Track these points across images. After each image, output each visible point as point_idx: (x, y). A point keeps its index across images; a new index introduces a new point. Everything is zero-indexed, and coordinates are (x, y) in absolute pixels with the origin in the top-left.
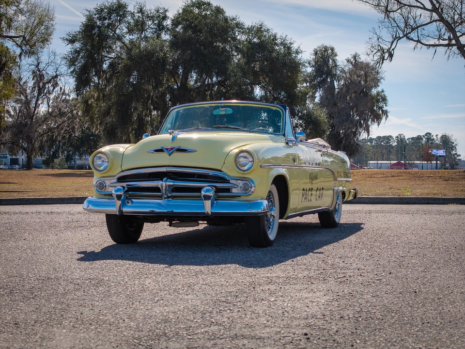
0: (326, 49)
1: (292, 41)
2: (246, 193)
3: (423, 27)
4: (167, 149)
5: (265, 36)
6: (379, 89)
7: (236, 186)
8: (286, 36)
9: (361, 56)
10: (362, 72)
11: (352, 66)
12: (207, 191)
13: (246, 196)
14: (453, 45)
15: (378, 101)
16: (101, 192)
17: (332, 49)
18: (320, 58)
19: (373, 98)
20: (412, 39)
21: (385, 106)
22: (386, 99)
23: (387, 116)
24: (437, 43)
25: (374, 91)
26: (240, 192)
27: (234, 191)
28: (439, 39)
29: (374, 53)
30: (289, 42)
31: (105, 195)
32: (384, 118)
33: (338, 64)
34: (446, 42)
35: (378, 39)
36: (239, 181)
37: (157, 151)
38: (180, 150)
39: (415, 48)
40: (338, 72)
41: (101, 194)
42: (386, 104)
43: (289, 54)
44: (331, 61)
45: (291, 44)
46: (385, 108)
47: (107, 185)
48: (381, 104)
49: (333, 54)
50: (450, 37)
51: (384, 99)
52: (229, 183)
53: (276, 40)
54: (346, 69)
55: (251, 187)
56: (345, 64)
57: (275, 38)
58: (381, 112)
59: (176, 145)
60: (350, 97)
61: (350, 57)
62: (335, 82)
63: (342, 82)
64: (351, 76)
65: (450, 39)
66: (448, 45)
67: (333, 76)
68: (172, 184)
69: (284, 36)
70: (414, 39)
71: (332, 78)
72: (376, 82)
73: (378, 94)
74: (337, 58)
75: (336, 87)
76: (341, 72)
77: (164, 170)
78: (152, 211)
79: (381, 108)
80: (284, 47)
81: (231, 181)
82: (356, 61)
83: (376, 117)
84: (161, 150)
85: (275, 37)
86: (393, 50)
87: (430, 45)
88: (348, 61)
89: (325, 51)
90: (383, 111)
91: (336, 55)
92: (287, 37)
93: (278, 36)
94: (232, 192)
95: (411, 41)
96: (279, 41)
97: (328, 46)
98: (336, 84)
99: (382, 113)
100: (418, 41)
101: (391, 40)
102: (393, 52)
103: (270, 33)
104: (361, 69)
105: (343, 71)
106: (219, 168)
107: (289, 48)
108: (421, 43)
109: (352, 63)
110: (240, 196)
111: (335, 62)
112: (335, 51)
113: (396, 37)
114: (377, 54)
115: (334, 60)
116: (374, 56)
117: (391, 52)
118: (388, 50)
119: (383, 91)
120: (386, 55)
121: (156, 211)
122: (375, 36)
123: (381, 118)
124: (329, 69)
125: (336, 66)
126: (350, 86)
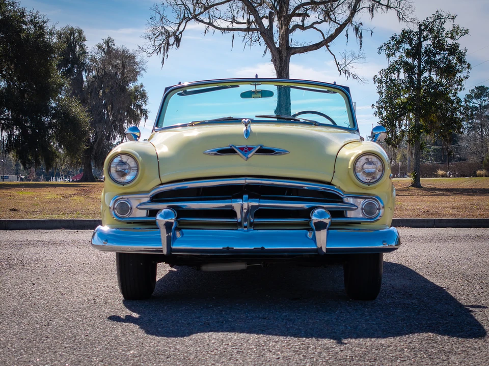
0: (72, 32)
1: (45, 19)
2: (371, 218)
3: (216, 6)
4: (242, 149)
5: (10, 11)
6: (138, 83)
7: (353, 207)
8: (38, 12)
9: (115, 42)
10: (119, 62)
11: (105, 53)
12: (321, 215)
13: (371, 222)
14: (253, 30)
15: (136, 98)
16: (123, 218)
17: (80, 32)
18: (65, 42)
19: (131, 94)
20: (202, 21)
21: (144, 105)
22: (146, 96)
23: (147, 116)
24: (230, 27)
25: (132, 86)
26: (361, 216)
27: (351, 214)
28: (232, 22)
29: (156, 36)
30: (41, 20)
31: (128, 223)
32: (143, 119)
33: (87, 51)
34: (245, 26)
35: (162, 20)
36: (359, 200)
37: (223, 152)
38: (263, 151)
39: (205, 33)
40: (88, 61)
41: (123, 222)
42: (145, 102)
43: (42, 35)
44: (78, 47)
45: (44, 22)
46: (144, 107)
47: (134, 207)
48: (139, 102)
49: (81, 38)
50: (250, 19)
51: (143, 96)
52: (342, 202)
53: (24, 16)
54: (98, 57)
55: (379, 209)
56: (97, 51)
57: (22, 15)
58: (139, 112)
59: (255, 143)
60: (104, 92)
61: (102, 42)
62: (83, 73)
63: (94, 73)
64: (104, 65)
65: (249, 22)
66: (248, 30)
67: (82, 66)
68: (257, 204)
69: (35, 12)
70: (205, 21)
71: (80, 68)
72: (135, 74)
73: (136, 90)
74: (85, 43)
75: (85, 79)
76: (92, 60)
77: (241, 181)
78: (228, 248)
79: (139, 107)
80: (35, 26)
81: (345, 200)
82: (109, 47)
83: (134, 117)
84: (230, 151)
85: (23, 13)
86: (181, 33)
87: (224, 29)
88: (100, 47)
89: (70, 34)
90: (141, 110)
91: (84, 40)
92: (39, 14)
93: (27, 13)
94: (346, 217)
95: (200, 23)
96: (27, 18)
97: (75, 27)
98: (84, 75)
99: (141, 113)
100: (210, 24)
101: (178, 21)
102: (180, 36)
103: (16, 8)
104: (116, 58)
105: (93, 60)
106: (328, 179)
107: (41, 28)
108: (214, 26)
109: (103, 50)
110: (360, 223)
111: (83, 48)
112: (84, 34)
113: (184, 18)
114: (159, 38)
115: (81, 46)
116: (155, 40)
117: (177, 36)
118: (174, 34)
119: (142, 86)
120: (172, 40)
121: (235, 248)
122: (157, 15)
123: (140, 119)
124: (76, 56)
125: (84, 53)
126: (103, 79)
